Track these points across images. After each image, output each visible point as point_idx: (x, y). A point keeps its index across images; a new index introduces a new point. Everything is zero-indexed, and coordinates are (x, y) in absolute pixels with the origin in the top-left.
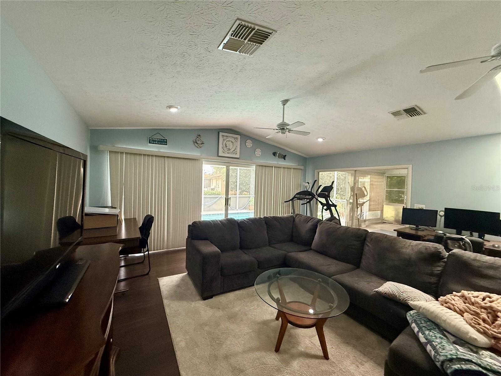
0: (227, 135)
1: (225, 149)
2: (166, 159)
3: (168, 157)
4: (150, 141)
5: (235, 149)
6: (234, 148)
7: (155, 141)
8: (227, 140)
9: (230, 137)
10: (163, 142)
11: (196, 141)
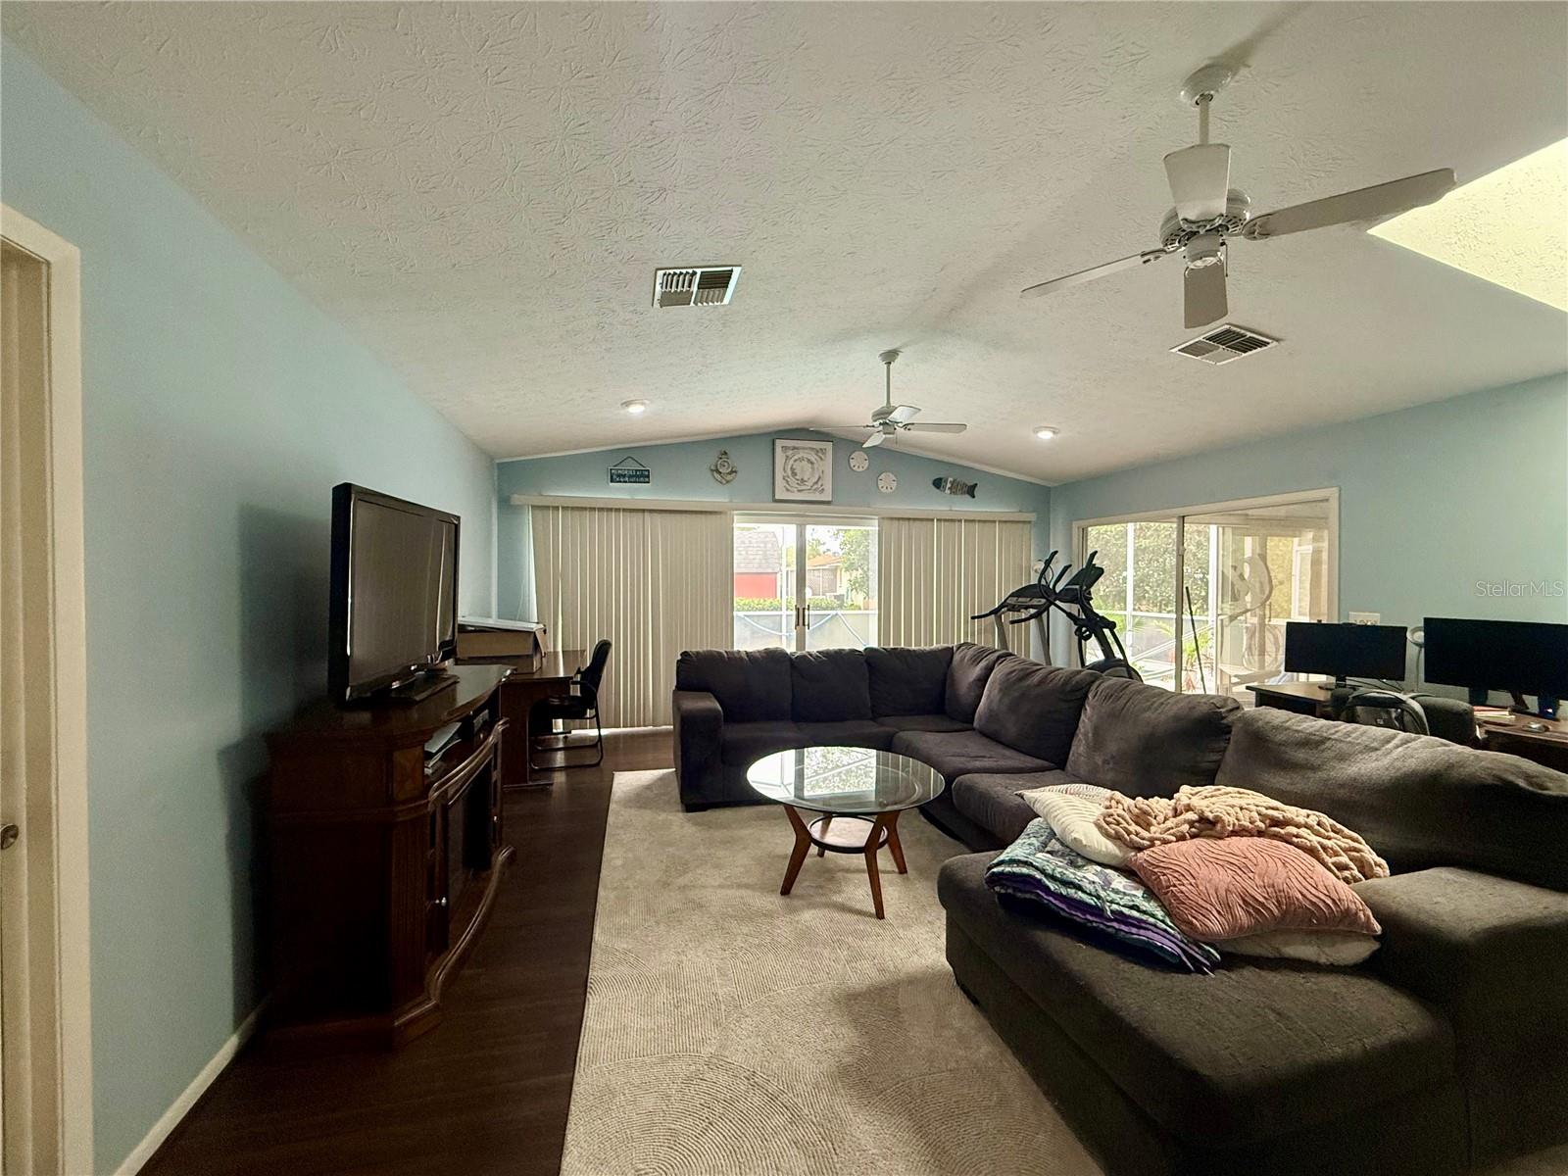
0: (797, 445)
1: (792, 480)
2: (646, 514)
3: (651, 511)
4: (612, 477)
5: (820, 478)
6: (817, 477)
7: (624, 476)
8: (796, 457)
9: (804, 448)
10: (641, 476)
11: (716, 466)
